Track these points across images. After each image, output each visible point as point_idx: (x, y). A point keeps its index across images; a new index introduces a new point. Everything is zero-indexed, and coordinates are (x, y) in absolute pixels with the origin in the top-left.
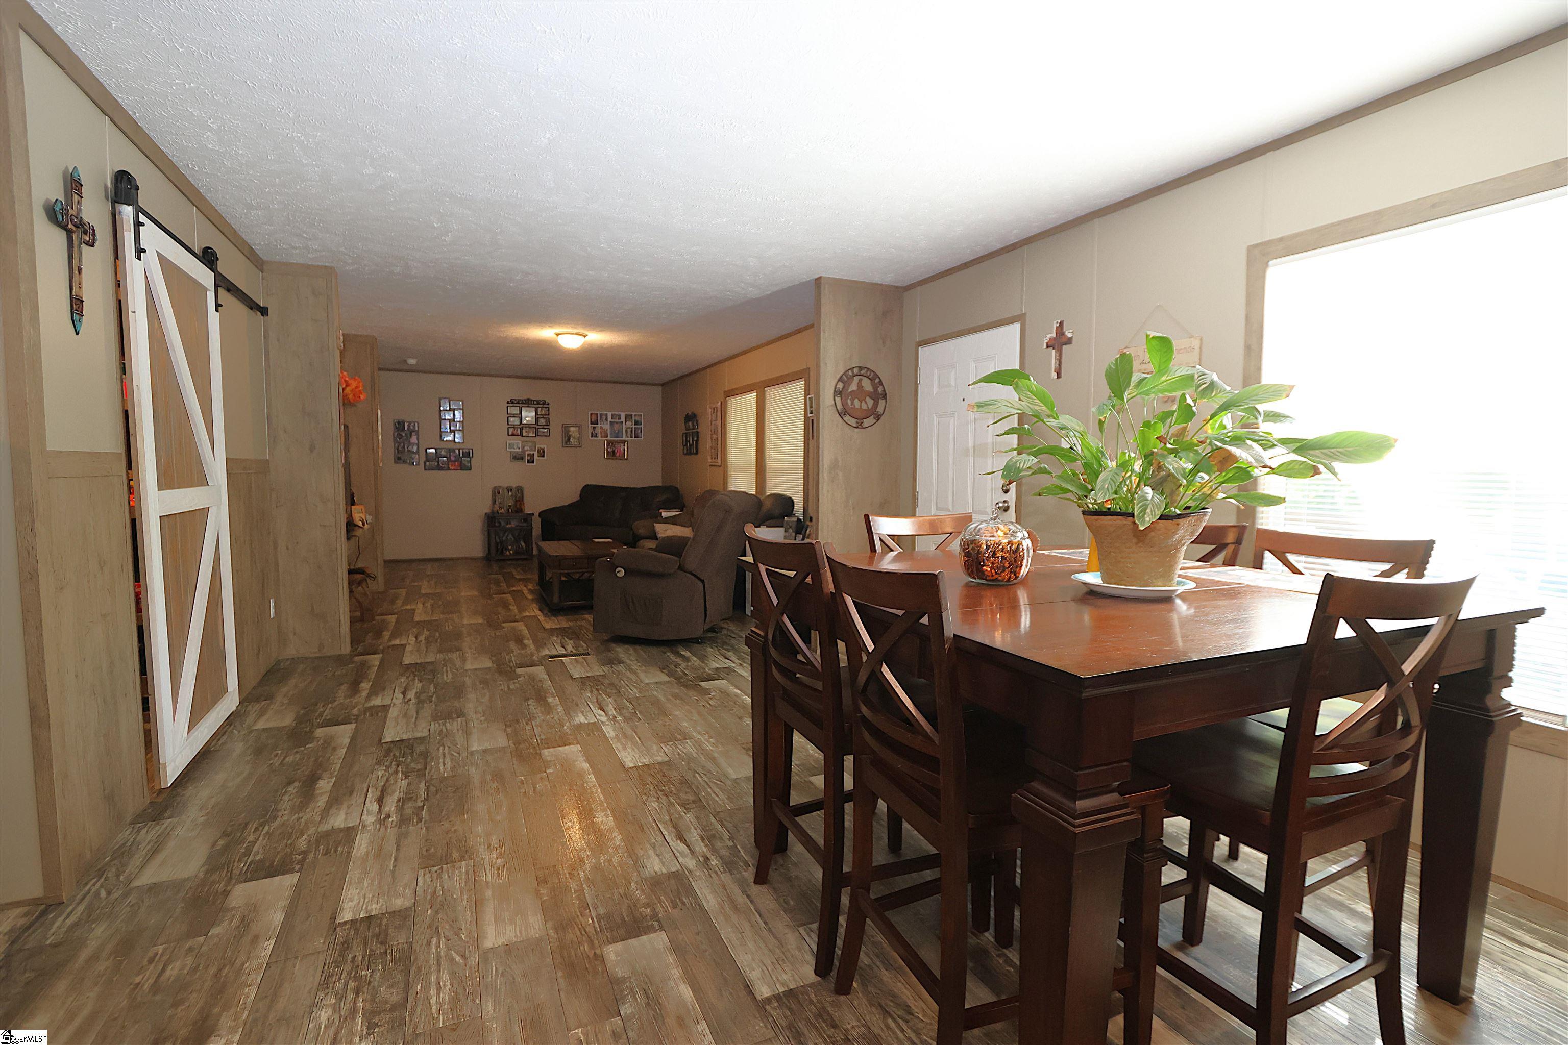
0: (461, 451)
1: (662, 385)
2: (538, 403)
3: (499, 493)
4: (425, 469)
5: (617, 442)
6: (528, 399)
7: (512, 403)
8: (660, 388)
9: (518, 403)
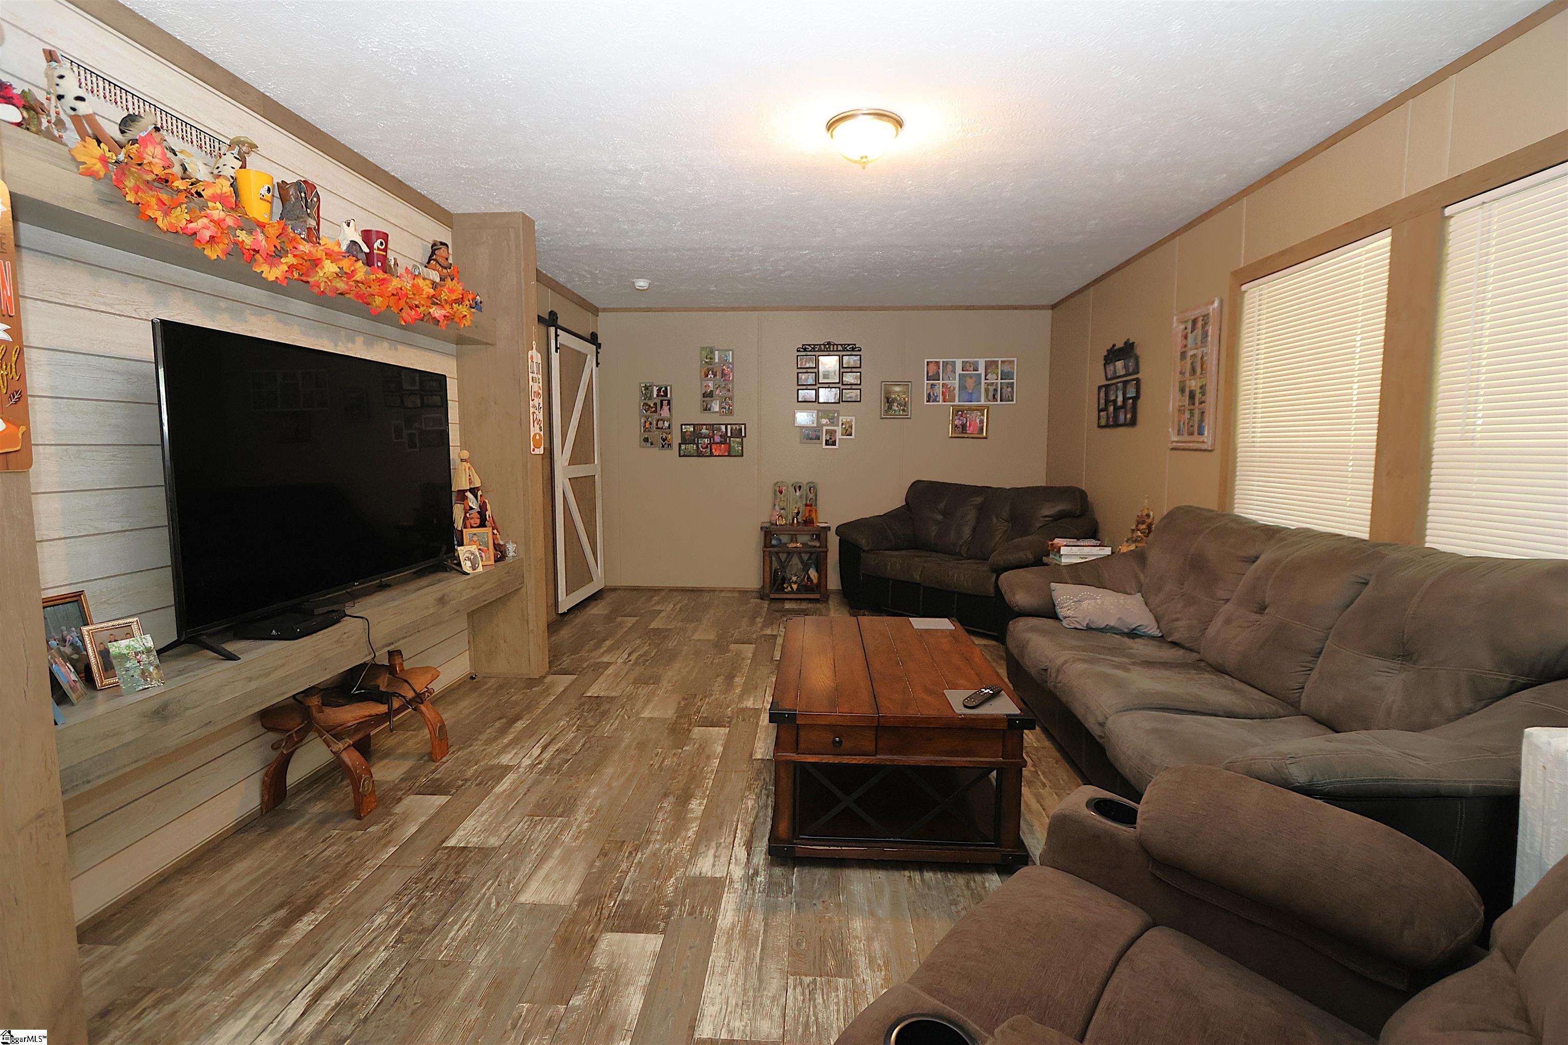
0: (729, 427)
1: (1053, 307)
2: (844, 350)
3: (781, 492)
4: (680, 456)
5: (971, 409)
6: (829, 343)
7: (805, 350)
8: (1050, 311)
9: (813, 350)
